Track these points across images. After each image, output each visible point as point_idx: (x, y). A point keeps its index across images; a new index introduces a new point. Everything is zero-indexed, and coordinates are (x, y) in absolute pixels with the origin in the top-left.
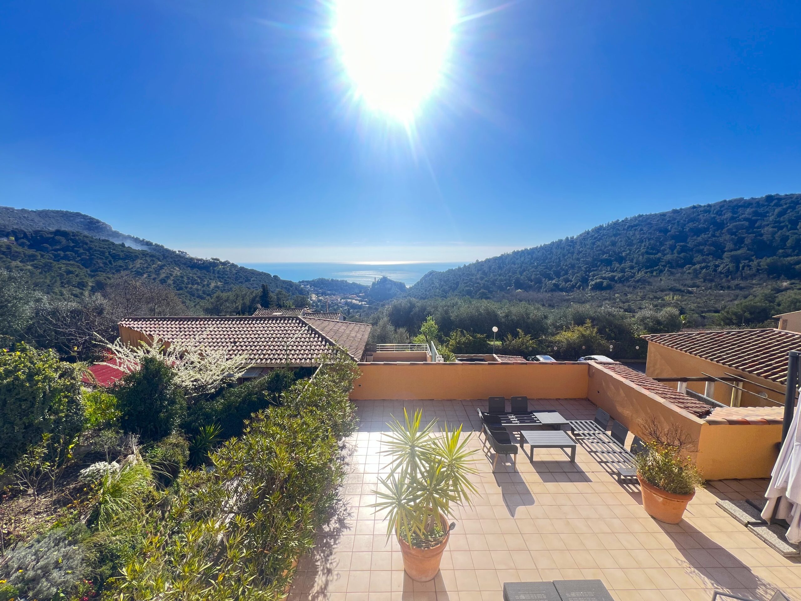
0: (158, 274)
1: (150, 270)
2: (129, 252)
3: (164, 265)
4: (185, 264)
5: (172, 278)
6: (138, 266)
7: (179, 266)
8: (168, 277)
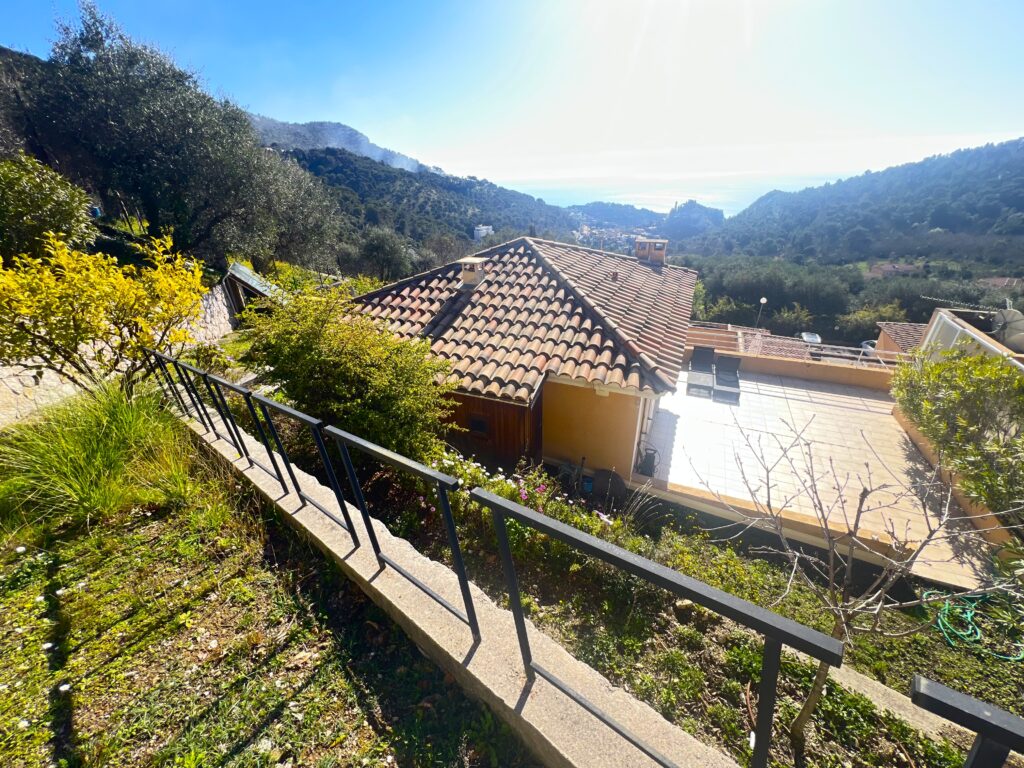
0: (417, 199)
1: (409, 193)
2: (389, 172)
3: (422, 188)
4: (441, 185)
5: (430, 204)
6: (398, 189)
7: (435, 188)
8: (426, 203)
